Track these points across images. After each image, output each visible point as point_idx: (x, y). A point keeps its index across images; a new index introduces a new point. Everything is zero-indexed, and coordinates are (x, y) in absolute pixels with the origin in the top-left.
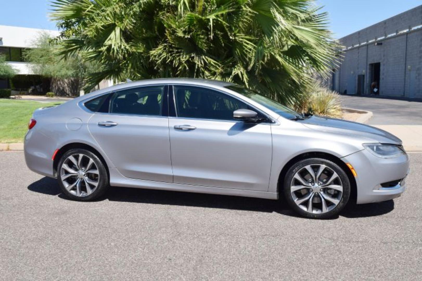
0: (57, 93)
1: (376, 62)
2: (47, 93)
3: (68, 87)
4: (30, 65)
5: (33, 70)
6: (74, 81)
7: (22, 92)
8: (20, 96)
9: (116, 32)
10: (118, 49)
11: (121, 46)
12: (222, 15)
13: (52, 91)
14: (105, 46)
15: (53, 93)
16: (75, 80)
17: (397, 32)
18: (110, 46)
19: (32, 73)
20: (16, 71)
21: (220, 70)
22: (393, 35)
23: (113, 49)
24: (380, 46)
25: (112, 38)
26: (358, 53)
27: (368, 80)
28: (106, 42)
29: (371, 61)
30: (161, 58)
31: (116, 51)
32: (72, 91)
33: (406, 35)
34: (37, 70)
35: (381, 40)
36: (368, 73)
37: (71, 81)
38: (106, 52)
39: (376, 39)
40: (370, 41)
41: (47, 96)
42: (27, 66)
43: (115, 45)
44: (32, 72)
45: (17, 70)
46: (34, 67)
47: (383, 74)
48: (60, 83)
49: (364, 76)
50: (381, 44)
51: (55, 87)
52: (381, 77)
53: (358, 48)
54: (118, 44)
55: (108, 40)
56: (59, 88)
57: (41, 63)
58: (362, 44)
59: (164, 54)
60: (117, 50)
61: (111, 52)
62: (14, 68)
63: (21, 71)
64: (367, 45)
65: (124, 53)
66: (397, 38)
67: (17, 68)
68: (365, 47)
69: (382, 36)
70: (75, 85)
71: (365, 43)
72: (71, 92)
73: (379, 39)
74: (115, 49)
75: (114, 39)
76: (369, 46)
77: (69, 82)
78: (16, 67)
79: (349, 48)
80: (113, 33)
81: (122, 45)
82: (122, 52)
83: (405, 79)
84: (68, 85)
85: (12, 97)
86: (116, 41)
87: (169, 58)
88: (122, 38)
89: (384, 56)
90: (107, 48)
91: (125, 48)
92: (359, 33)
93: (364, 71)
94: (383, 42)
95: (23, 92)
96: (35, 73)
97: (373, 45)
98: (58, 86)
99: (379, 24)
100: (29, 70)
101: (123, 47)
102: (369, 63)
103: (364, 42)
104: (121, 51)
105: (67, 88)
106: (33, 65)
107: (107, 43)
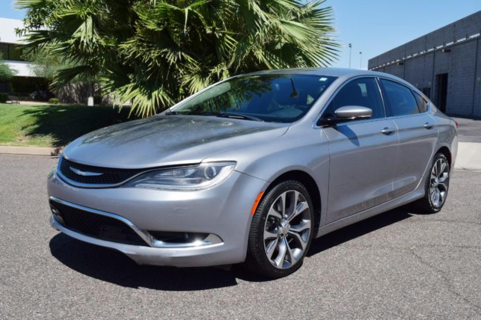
0: (62, 99)
1: (443, 72)
2: (51, 99)
3: (77, 93)
4: (32, 66)
5: (34, 71)
6: (83, 87)
7: (20, 98)
8: (18, 102)
9: (87, 24)
10: (89, 43)
11: (92, 39)
12: (199, 6)
13: (57, 98)
14: (73, 38)
15: (58, 100)
16: (84, 85)
17: (467, 37)
18: (79, 38)
19: (33, 75)
20: (13, 72)
21: (198, 68)
22: (462, 40)
23: (83, 42)
24: (448, 53)
25: (82, 30)
26: (425, 61)
27: (434, 94)
28: (74, 34)
29: (438, 71)
30: (129, 53)
31: (85, 44)
32: (81, 99)
33: (476, 40)
34: (39, 71)
35: (450, 46)
36: (434, 86)
37: (80, 86)
38: (74, 45)
39: (444, 44)
40: (438, 48)
41: (50, 103)
42: (28, 66)
43: (84, 38)
44: (34, 73)
45: (15, 70)
46: (36, 67)
47: (451, 88)
48: (67, 88)
49: (430, 89)
50: (449, 51)
51: (61, 92)
52: (449, 90)
53: (424, 55)
54: (89, 36)
55: (77, 32)
56: (65, 94)
57: (44, 64)
58: (429, 51)
59: (134, 49)
60: (87, 43)
61: (80, 46)
62: (11, 68)
63: (20, 72)
64: (434, 52)
65: (96, 47)
66: (467, 45)
67: (15, 68)
68: (432, 55)
69: (451, 42)
70: (85, 91)
71: (432, 50)
72: (79, 99)
73: (448, 45)
74: (85, 41)
75: (84, 31)
76: (436, 53)
77: (78, 88)
78: (14, 66)
79: (415, 55)
80: (84, 24)
81: (94, 38)
82: (93, 46)
83: (474, 94)
84: (76, 90)
85: (8, 102)
86: (86, 33)
87: (139, 53)
88: (94, 30)
89: (452, 65)
90: (76, 41)
91: (97, 42)
92: (426, 37)
93: (430, 83)
94: (451, 48)
95: (23, 97)
96: (37, 74)
97: (440, 52)
98: (64, 92)
99: (448, 26)
100: (30, 72)
101: (94, 40)
102: (436, 73)
103: (430, 48)
104: (91, 45)
105: (75, 95)
106: (34, 66)
107: (76, 35)
